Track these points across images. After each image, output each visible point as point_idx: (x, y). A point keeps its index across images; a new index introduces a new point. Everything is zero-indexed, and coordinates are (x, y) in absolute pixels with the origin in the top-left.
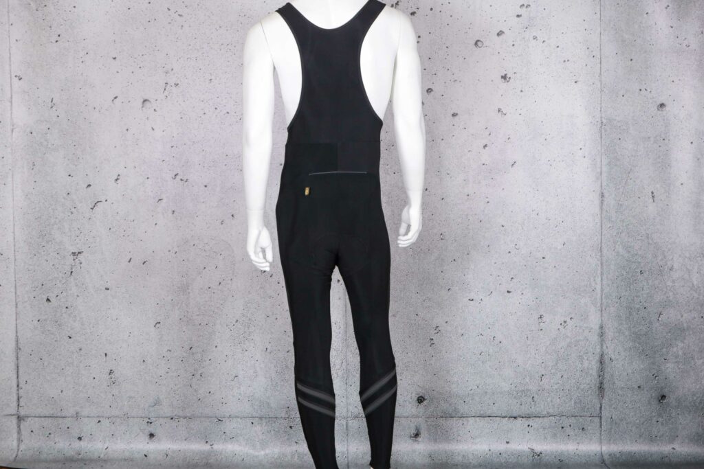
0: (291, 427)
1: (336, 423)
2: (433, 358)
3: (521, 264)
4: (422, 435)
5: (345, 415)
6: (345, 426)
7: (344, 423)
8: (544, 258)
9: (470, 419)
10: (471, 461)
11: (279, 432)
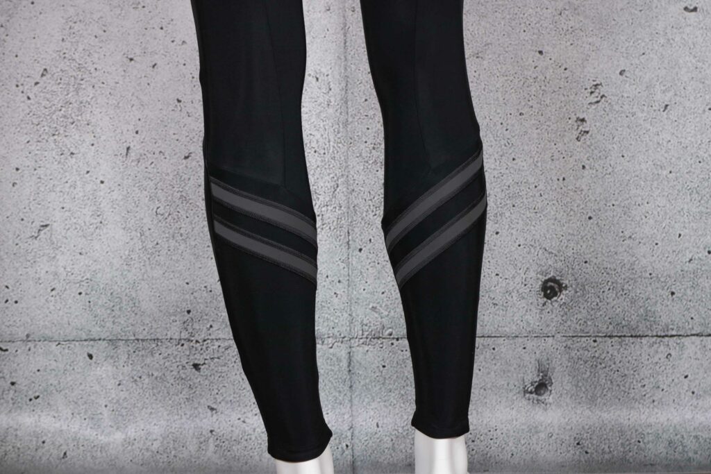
0: (196, 366)
1: (318, 354)
2: (586, 172)
4: (556, 387)
5: (344, 330)
6: (344, 364)
7: (343, 354)
9: (686, 341)
10: (691, 454)
11: (162, 379)
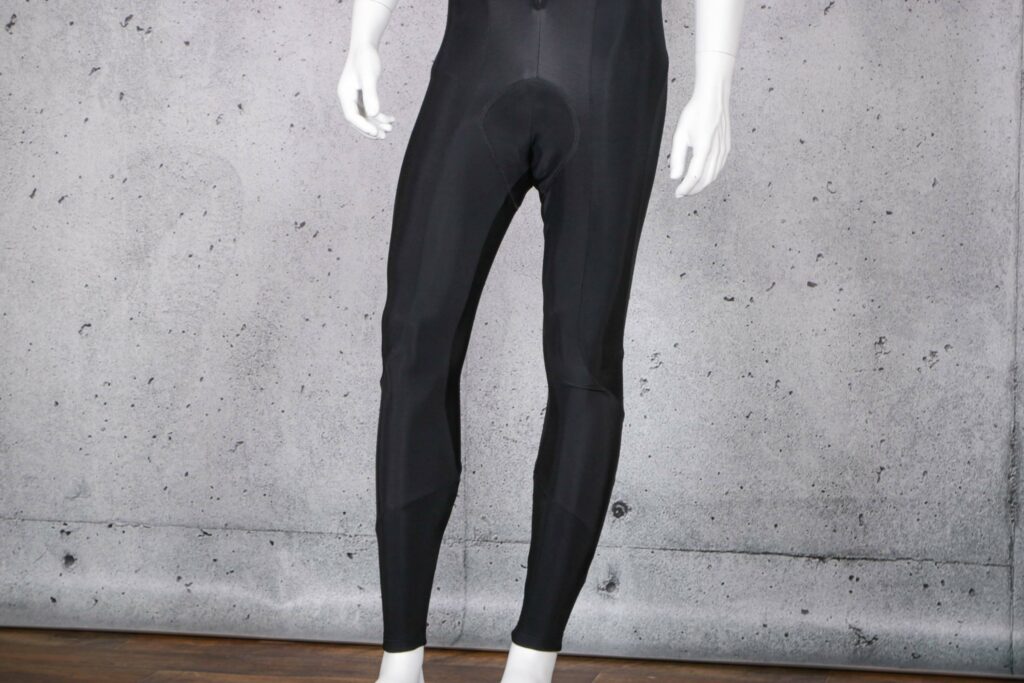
0: (350, 555)
1: (441, 551)
2: (647, 421)
3: (840, 225)
4: (621, 587)
5: (461, 533)
6: (461, 559)
7: (460, 551)
8: (889, 213)
9: (723, 556)
10: (720, 645)
11: (324, 563)
